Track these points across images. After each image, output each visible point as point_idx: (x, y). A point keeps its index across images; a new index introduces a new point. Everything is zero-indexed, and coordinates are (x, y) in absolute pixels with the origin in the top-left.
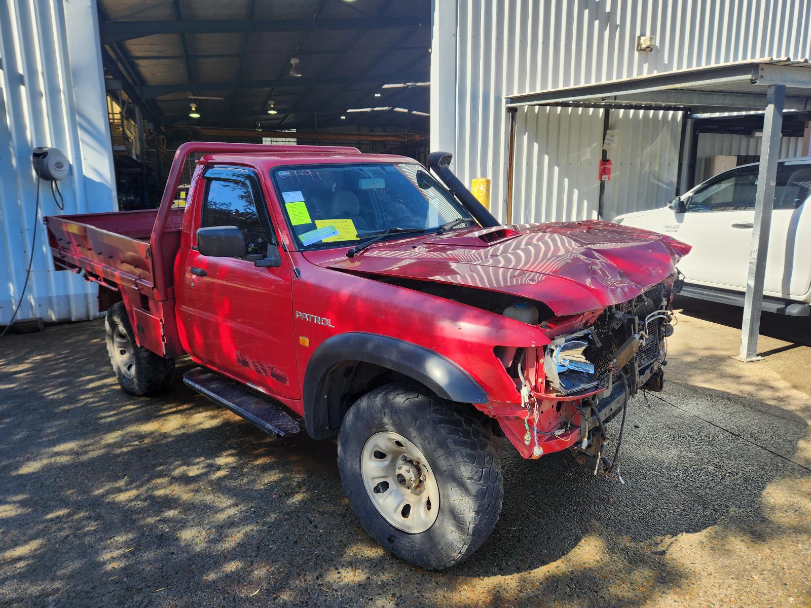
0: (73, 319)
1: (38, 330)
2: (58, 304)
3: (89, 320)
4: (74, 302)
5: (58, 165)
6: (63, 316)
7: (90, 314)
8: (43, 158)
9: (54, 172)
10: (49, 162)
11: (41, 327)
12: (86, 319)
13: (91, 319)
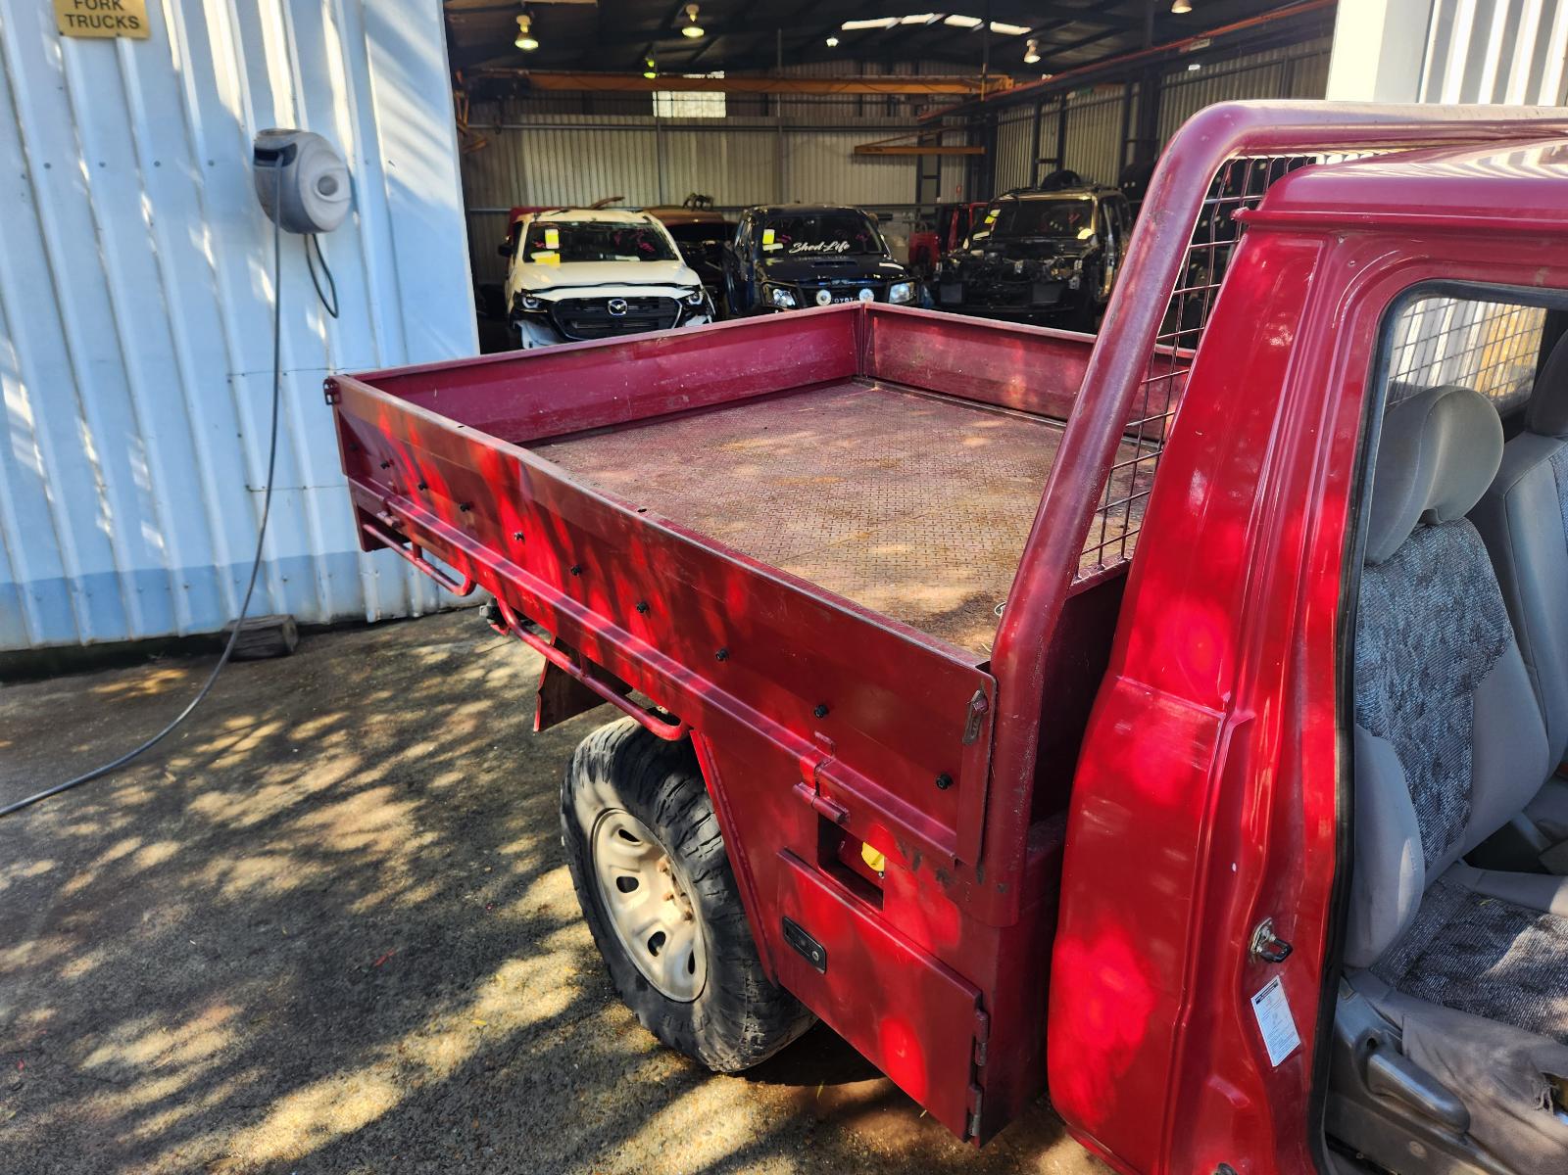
0: (371, 618)
1: (284, 652)
2: (330, 576)
3: (409, 618)
4: (371, 571)
5: (326, 185)
6: (346, 607)
7: (413, 601)
8: (286, 163)
9: (318, 209)
10: (301, 176)
11: (292, 641)
12: (403, 614)
13: (416, 615)
